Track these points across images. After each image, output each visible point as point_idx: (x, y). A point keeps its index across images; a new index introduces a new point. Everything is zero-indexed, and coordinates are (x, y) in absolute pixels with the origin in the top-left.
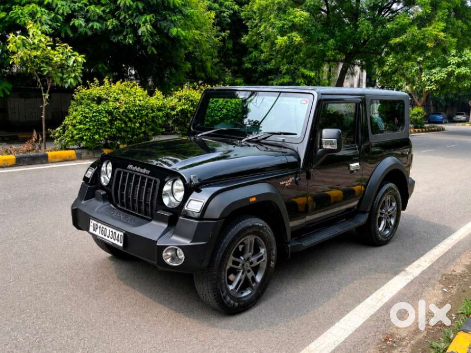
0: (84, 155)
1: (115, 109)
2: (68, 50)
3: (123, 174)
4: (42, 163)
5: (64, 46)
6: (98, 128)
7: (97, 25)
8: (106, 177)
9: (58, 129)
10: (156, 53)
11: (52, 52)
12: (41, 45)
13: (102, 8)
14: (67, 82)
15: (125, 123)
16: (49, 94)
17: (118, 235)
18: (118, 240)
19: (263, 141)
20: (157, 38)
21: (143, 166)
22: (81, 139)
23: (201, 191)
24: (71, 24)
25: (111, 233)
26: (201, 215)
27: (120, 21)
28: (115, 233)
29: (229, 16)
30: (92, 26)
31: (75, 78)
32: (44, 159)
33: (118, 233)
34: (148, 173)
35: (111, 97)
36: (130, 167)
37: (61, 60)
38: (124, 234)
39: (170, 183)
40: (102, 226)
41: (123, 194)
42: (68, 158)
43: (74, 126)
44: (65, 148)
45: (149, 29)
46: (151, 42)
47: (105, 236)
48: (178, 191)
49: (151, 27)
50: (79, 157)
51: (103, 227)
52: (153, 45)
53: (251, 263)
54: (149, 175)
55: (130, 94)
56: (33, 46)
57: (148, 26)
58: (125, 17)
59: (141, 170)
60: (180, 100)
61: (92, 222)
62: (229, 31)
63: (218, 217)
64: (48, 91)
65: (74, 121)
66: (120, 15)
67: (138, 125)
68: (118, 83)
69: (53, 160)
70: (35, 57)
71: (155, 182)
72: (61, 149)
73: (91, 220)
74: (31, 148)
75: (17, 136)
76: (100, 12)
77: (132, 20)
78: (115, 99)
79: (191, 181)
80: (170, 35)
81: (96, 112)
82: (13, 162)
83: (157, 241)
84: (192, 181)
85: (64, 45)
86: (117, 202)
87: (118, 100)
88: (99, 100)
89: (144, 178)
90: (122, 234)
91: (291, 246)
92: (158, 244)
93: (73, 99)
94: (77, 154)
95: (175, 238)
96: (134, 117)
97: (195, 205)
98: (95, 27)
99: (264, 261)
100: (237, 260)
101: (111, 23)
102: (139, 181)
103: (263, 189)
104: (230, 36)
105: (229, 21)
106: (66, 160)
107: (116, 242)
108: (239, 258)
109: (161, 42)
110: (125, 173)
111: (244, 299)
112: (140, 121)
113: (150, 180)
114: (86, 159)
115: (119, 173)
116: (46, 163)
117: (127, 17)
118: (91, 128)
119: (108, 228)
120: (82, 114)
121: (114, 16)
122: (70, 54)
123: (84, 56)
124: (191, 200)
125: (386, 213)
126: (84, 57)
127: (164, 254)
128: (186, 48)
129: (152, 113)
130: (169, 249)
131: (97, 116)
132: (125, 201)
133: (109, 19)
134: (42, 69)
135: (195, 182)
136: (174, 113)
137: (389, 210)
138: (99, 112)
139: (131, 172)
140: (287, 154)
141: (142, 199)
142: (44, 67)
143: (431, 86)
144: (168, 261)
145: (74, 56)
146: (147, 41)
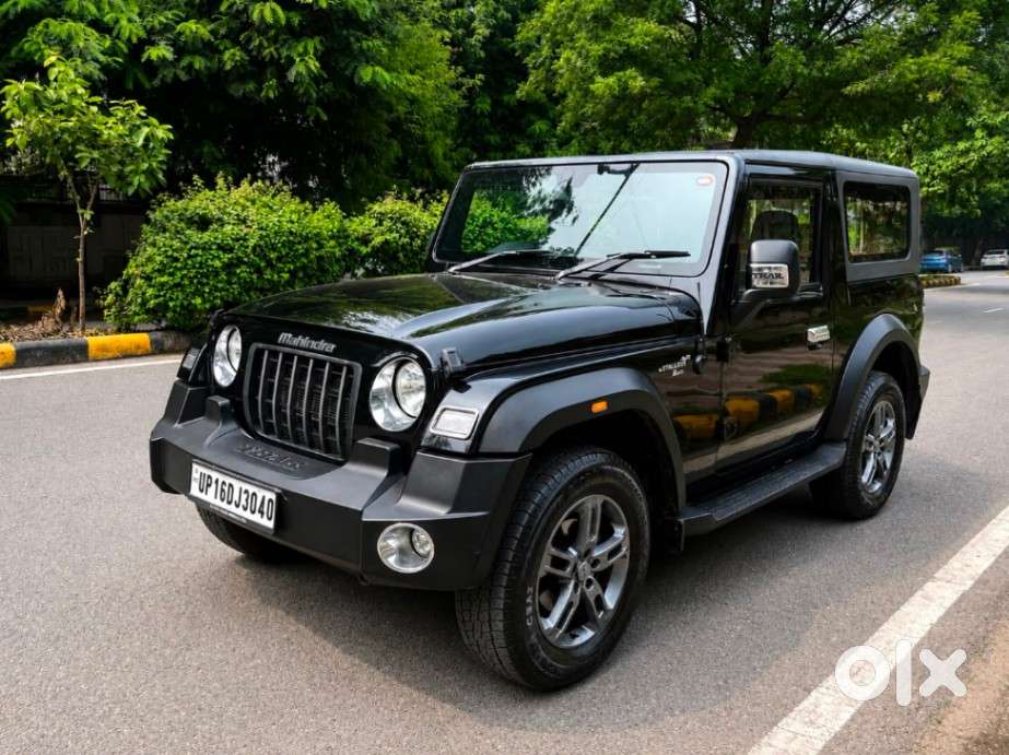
0: (169, 343)
1: (238, 240)
2: (134, 114)
3: (269, 357)
4: (75, 362)
5: (128, 105)
6: (199, 283)
7: (199, 63)
8: (227, 366)
9: (113, 285)
10: (325, 118)
11: (101, 118)
12: (76, 102)
13: (212, 26)
14: (131, 184)
15: (259, 271)
16: (92, 209)
17: (264, 498)
18: (262, 513)
19: (609, 276)
20: (328, 88)
21: (318, 333)
22: (162, 307)
23: (469, 387)
24: (143, 60)
25: (244, 496)
26: (472, 446)
27: (248, 52)
28: (254, 494)
29: (483, 43)
30: (191, 66)
31: (150, 173)
32: (79, 354)
33: (261, 493)
34: (331, 351)
35: (230, 214)
36: (285, 337)
37: (121, 136)
38: (279, 496)
39: (389, 370)
40: (222, 478)
41: (270, 405)
42: (134, 351)
43: (148, 278)
44: (127, 328)
45: (313, 68)
46: (314, 95)
47: (229, 503)
48: (410, 391)
49: (317, 64)
50: (158, 350)
51: (224, 483)
52: (320, 102)
53: (595, 562)
54: (334, 354)
55: (271, 208)
56: (58, 107)
57: (310, 61)
58: (261, 45)
59: (314, 344)
60: (380, 223)
61: (197, 471)
62: (481, 76)
63: (515, 448)
64: (90, 203)
65: (148, 269)
66: (249, 40)
67: (286, 276)
68: (245, 184)
69: (100, 356)
70: (63, 131)
71: (350, 370)
72: (119, 331)
73: (195, 466)
74: (50, 329)
75: (25, 310)
76: (207, 34)
77: (276, 49)
78: (239, 220)
79: (443, 363)
80: (356, 81)
81: (196, 248)
82: (11, 359)
83: (361, 513)
84: (446, 363)
85: (127, 102)
86: (256, 421)
87: (244, 221)
88: (203, 223)
89: (319, 364)
90: (274, 497)
91: (686, 521)
92: (364, 519)
93: (148, 221)
94: (153, 342)
95: (407, 502)
96: (279, 259)
97: (456, 421)
98: (197, 66)
99: (625, 556)
100: (564, 556)
101: (231, 56)
102: (307, 370)
103: (620, 381)
104: (486, 86)
105: (482, 54)
106: (127, 355)
107: (256, 518)
108: (565, 550)
109: (337, 96)
110: (274, 354)
111: (578, 653)
112: (292, 267)
113: (336, 368)
114: (172, 351)
115: (259, 353)
116: (84, 361)
117: (266, 44)
118: (186, 282)
119: (237, 485)
120: (166, 251)
121: (236, 43)
122: (138, 122)
123: (170, 127)
124: (444, 410)
125: (877, 443)
126: (169, 130)
127: (380, 544)
128: (390, 109)
129: (317, 250)
130: (394, 530)
131: (197, 255)
132: (274, 421)
133: (226, 49)
134: (77, 156)
135: (455, 364)
136: (364, 250)
137: (882, 436)
138: (205, 248)
139: (287, 350)
140: (665, 302)
141: (317, 416)
142: (81, 151)
143: (933, 186)
144: (391, 561)
145: (148, 125)
146: (306, 93)
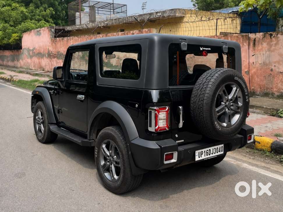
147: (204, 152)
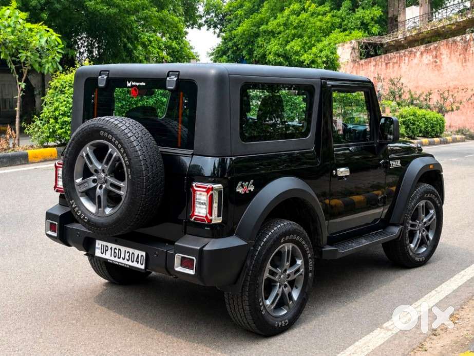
4: (22, 164)
16: (24, 82)
32: (23, 160)
42: (49, 158)
43: (56, 119)
64: (23, 79)
65: (56, 113)
69: (34, 160)
74: (4, 146)
94: (58, 152)
116: (25, 164)
134: (19, 56)
142: (21, 53)
147: (109, 248)
